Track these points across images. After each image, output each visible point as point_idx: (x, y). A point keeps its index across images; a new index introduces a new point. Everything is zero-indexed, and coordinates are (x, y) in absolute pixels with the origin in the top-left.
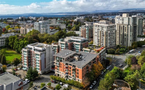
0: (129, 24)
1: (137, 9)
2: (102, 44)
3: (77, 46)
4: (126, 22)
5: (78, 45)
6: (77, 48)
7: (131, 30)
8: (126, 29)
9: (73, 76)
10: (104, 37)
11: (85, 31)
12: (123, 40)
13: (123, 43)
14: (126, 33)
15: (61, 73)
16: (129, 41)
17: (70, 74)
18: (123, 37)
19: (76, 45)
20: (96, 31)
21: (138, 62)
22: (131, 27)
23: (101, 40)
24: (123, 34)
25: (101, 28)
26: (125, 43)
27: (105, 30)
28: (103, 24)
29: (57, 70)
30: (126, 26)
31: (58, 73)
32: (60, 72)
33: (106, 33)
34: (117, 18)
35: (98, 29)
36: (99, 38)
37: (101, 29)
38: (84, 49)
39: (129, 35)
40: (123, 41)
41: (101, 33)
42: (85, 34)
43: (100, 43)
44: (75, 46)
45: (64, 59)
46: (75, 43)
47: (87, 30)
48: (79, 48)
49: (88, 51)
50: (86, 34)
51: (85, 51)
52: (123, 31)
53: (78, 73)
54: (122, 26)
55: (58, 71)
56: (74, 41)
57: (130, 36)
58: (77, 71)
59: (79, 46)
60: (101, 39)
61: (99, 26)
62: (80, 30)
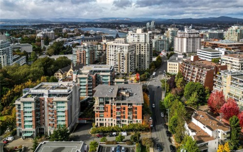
0: (145, 43)
1: (117, 18)
2: (121, 70)
3: (104, 78)
4: (142, 39)
5: (107, 76)
6: (105, 82)
7: (148, 49)
8: (143, 48)
9: (129, 118)
10: (125, 61)
11: (83, 54)
12: (140, 62)
13: (140, 66)
14: (142, 53)
15: (107, 120)
16: (146, 62)
17: (124, 117)
18: (140, 58)
19: (104, 76)
20: (112, 53)
21: (177, 84)
22: (148, 45)
23: (120, 66)
24: (140, 54)
25: (119, 48)
26: (143, 66)
27: (126, 51)
28: (121, 43)
29: (99, 118)
30: (143, 45)
31: (101, 122)
32: (104, 119)
33: (128, 54)
34: (131, 35)
35: (115, 51)
36: (117, 63)
37: (119, 51)
38: (116, 80)
39: (146, 55)
40: (140, 64)
41: (120, 56)
42: (84, 59)
43: (118, 69)
44: (101, 79)
45: (112, 98)
46: (101, 74)
47: (88, 52)
48: (109, 81)
49: (122, 82)
50: (87, 59)
51: (117, 82)
52: (140, 50)
53: (136, 113)
54: (138, 44)
55: (101, 118)
56: (100, 71)
57: (148, 56)
58: (134, 110)
59: (109, 78)
60: (120, 63)
61: (116, 46)
62: (74, 53)
